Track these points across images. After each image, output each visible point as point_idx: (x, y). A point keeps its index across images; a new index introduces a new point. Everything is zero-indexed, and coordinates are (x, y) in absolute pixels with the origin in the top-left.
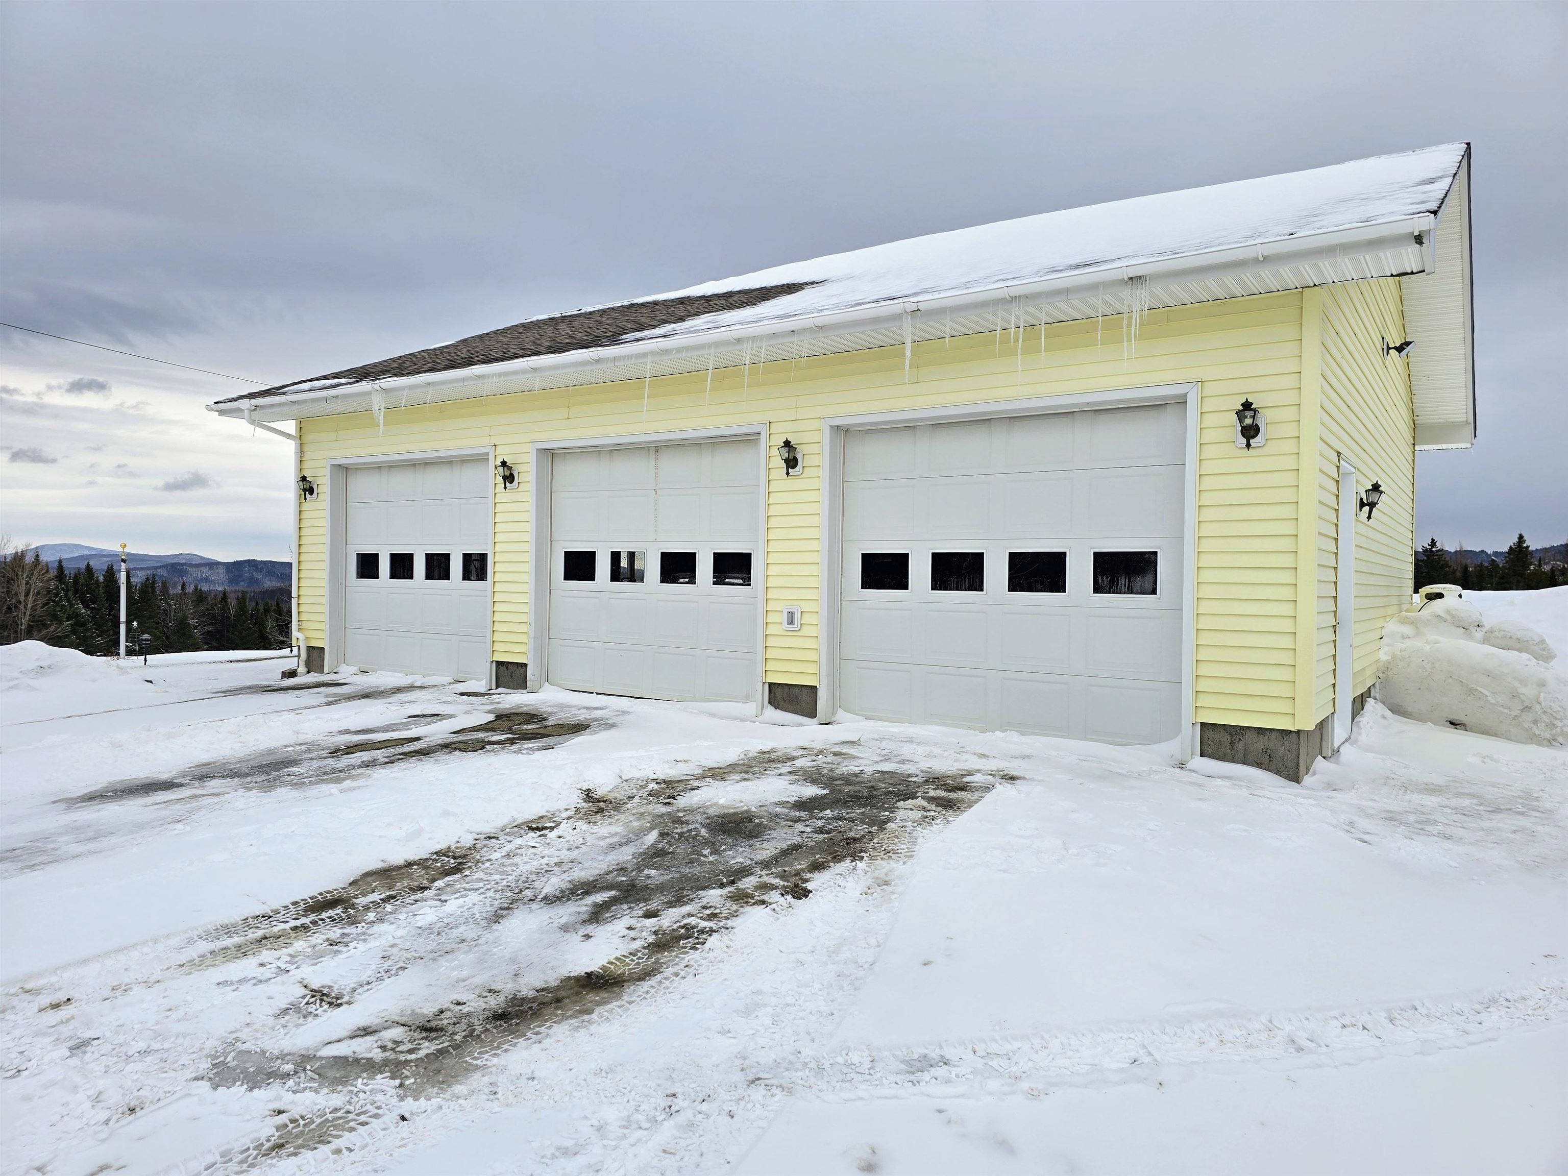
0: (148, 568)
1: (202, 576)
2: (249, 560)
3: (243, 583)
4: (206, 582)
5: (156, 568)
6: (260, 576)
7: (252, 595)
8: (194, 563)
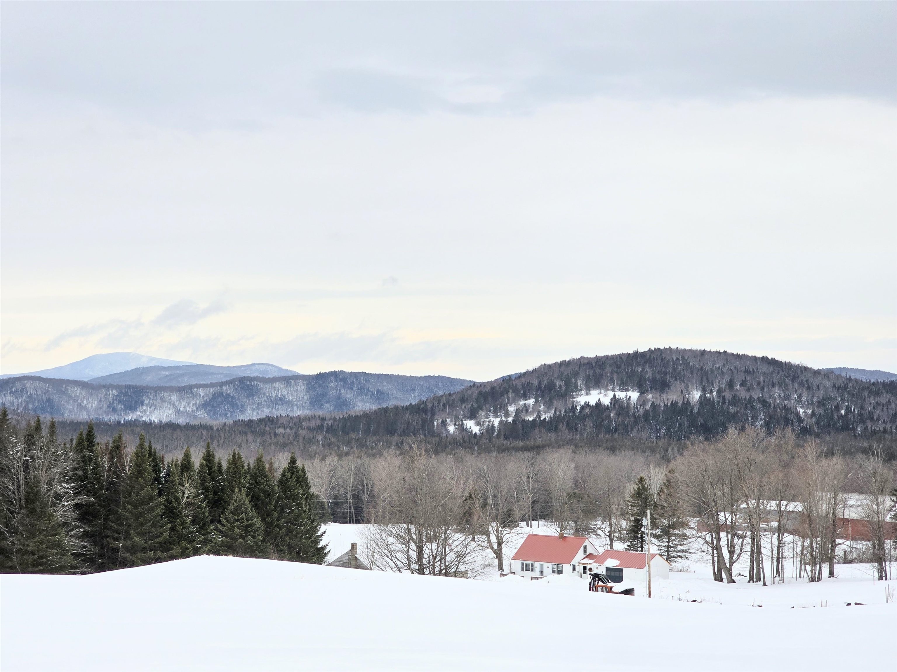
1: (277, 395)
3: (328, 405)
4: (282, 404)
6: (350, 396)
8: (268, 376)
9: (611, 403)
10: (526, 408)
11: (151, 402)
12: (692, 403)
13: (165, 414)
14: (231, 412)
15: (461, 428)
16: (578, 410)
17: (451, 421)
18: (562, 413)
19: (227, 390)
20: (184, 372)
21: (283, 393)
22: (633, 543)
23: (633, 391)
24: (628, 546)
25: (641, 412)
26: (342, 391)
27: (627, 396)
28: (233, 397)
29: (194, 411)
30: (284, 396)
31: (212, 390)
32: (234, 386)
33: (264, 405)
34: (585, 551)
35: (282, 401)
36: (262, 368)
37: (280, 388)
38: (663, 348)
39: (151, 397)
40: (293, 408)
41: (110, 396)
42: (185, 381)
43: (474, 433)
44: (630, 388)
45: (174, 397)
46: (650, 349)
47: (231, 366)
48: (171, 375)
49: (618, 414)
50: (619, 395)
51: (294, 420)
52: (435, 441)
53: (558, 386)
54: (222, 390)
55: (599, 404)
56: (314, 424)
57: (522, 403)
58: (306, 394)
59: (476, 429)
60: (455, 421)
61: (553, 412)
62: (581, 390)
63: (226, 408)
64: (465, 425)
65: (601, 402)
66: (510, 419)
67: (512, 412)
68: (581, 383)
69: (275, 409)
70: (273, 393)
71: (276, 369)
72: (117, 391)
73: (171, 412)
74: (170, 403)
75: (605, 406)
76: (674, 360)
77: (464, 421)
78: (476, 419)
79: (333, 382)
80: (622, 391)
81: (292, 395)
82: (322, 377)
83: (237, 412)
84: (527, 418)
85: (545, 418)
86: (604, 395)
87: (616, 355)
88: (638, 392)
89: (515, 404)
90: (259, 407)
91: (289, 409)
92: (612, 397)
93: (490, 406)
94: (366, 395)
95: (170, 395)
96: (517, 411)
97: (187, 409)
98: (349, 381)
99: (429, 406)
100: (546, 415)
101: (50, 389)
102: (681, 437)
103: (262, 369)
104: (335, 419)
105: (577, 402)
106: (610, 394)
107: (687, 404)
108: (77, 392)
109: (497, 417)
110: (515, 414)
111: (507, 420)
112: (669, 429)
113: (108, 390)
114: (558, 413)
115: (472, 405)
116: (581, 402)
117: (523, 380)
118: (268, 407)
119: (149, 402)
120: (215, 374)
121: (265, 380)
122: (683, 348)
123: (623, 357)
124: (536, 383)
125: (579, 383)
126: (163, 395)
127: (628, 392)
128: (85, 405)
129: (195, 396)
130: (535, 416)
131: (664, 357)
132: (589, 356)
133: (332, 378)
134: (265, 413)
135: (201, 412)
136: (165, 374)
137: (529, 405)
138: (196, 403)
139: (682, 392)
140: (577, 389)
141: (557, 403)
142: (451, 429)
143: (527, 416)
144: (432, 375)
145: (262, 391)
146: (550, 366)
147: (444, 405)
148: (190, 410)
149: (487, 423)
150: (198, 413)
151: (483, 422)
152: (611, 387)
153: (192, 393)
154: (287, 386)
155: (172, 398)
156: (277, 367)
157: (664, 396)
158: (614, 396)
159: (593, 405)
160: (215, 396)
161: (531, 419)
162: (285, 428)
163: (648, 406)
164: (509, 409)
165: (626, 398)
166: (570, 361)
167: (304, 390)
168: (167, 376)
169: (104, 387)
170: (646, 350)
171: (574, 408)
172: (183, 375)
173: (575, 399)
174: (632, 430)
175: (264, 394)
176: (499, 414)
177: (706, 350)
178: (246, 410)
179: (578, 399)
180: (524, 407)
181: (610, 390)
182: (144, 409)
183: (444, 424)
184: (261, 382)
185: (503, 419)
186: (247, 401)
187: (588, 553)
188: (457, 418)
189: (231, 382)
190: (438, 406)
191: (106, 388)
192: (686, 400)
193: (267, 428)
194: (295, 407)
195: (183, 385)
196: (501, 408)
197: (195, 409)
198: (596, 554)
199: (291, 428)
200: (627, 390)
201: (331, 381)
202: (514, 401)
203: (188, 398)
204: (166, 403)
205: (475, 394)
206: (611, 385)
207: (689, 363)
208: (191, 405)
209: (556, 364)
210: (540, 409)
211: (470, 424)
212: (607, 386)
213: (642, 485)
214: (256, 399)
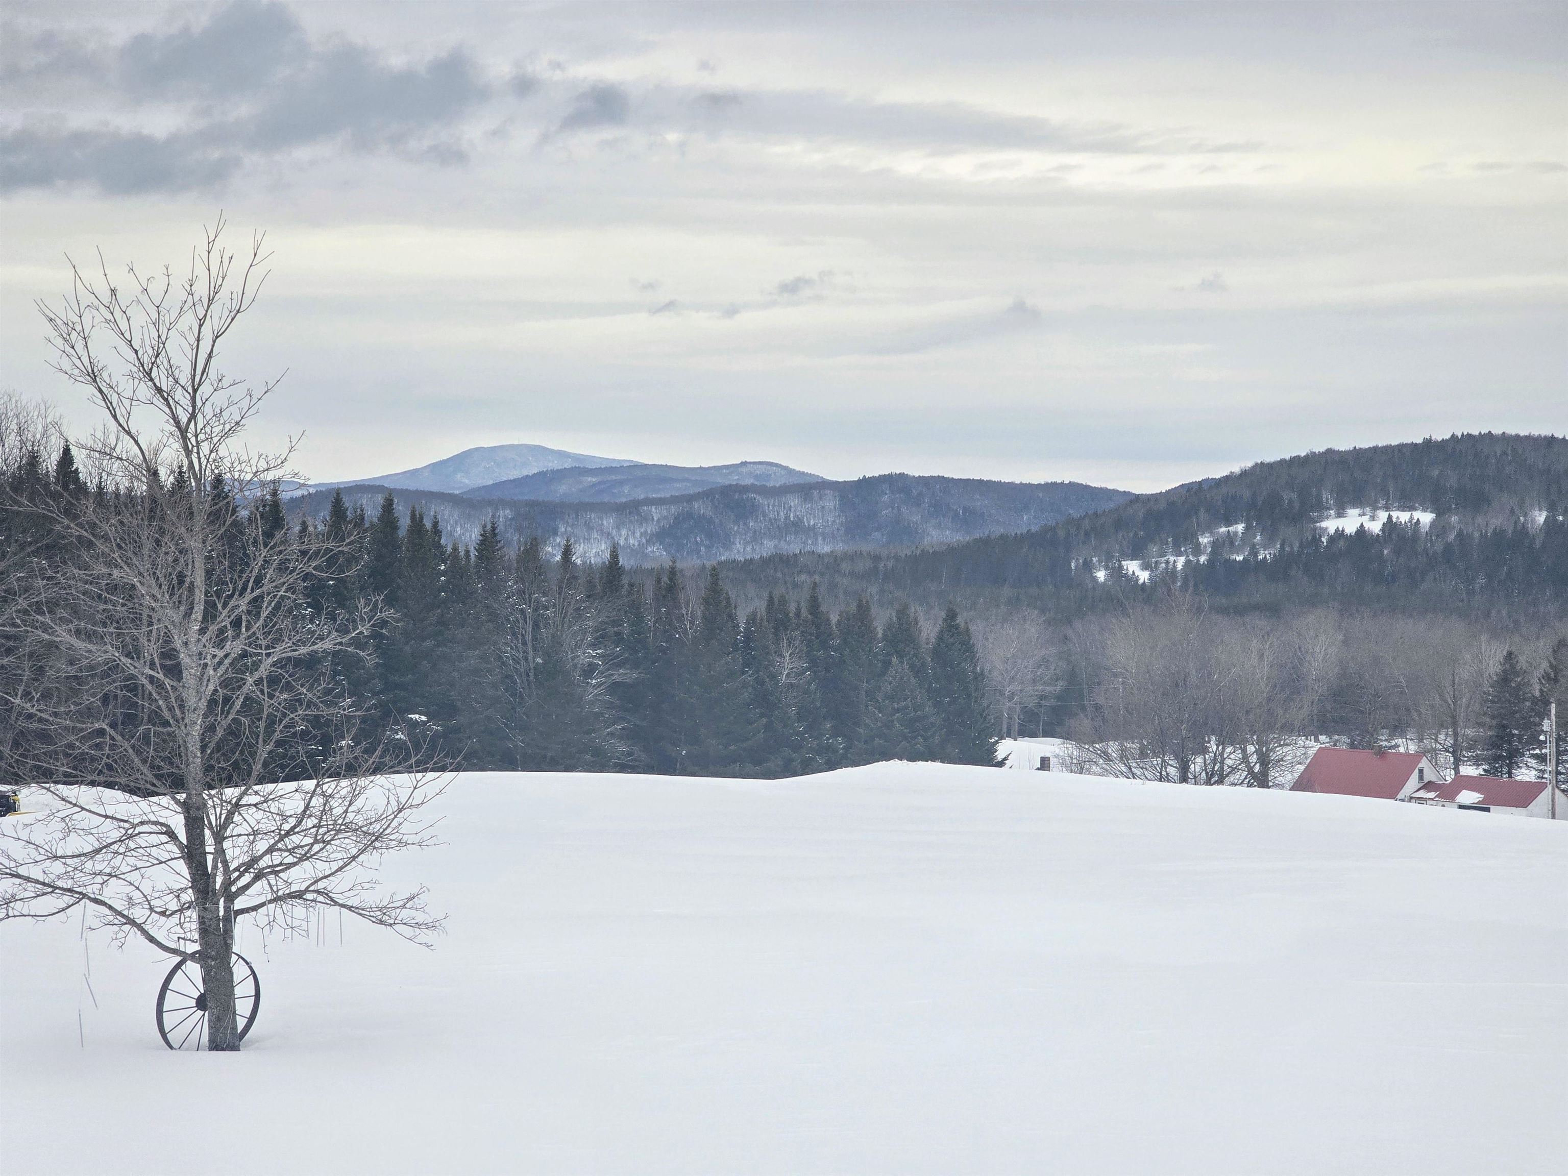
0: (674, 500)
1: (787, 517)
2: (890, 476)
3: (877, 535)
4: (796, 533)
5: (690, 499)
6: (916, 518)
7: (890, 564)
8: (771, 484)
9: (1383, 530)
10: (1230, 538)
11: (569, 529)
12: (1532, 531)
13: (594, 551)
14: (707, 547)
15: (1117, 573)
16: (1323, 543)
17: (1100, 561)
18: (1296, 549)
19: (699, 508)
20: (623, 477)
21: (798, 513)
22: (1494, 766)
23: (1424, 510)
24: (1484, 770)
25: (1439, 547)
26: (904, 510)
27: (1412, 518)
28: (710, 521)
29: (643, 544)
30: (799, 519)
31: (673, 509)
32: (712, 501)
33: (765, 534)
34: (1421, 778)
35: (796, 527)
36: (760, 470)
37: (793, 504)
38: (1477, 434)
39: (570, 521)
40: (816, 540)
41: (501, 519)
42: (627, 493)
43: (1141, 582)
44: (1417, 505)
45: (609, 522)
46: (1453, 435)
47: (703, 466)
48: (600, 483)
49: (1397, 552)
50: (1398, 518)
51: (826, 561)
52: (1074, 596)
53: (1286, 502)
54: (691, 508)
55: (1361, 531)
56: (862, 566)
57: (1223, 530)
58: (839, 516)
59: (1144, 576)
60: (1107, 562)
61: (1279, 546)
62: (1329, 509)
63: (699, 539)
64: (1125, 567)
65: (1366, 529)
66: (1203, 559)
67: (1205, 547)
68: (1327, 497)
69: (785, 540)
70: (782, 514)
71: (783, 472)
72: (511, 511)
73: (603, 547)
74: (602, 533)
75: (1373, 536)
76: (1498, 455)
77: (1123, 562)
78: (1143, 558)
79: (886, 494)
80: (1403, 511)
81: (814, 517)
82: (867, 485)
83: (717, 548)
84: (1234, 557)
85: (1265, 556)
86: (1371, 516)
87: (1391, 445)
88: (1431, 512)
89: (1211, 533)
90: (756, 537)
91: (810, 542)
92: (1385, 520)
93: (1168, 537)
94: (944, 516)
95: (602, 519)
96: (1215, 544)
97: (631, 541)
98: (915, 492)
99: (1061, 534)
100: (1267, 552)
101: (400, 508)
102: (1513, 590)
103: (758, 472)
104: (897, 558)
105: (1321, 528)
106: (1383, 516)
107: (1522, 533)
108: (445, 512)
109: (1180, 554)
110: (1210, 549)
111: (1198, 561)
112: (1489, 577)
113: (497, 509)
114: (1288, 549)
115: (1136, 534)
116: (1329, 530)
117: (1224, 490)
118: (772, 538)
119: (566, 529)
120: (677, 481)
121: (765, 491)
122: (1513, 434)
123: (1405, 450)
124: (1247, 494)
125: (1324, 496)
126: (590, 518)
127: (1414, 513)
128: (460, 535)
129: (645, 519)
130: (1247, 553)
131: (1479, 450)
132: (1342, 449)
133: (885, 486)
134: (768, 547)
135: (656, 548)
136: (590, 482)
137: (1236, 533)
138: (646, 531)
139: (1512, 511)
140: (1321, 508)
141: (1287, 531)
142: (1101, 575)
143: (1233, 554)
144: (1059, 481)
145: (761, 509)
146: (1271, 466)
147: (1087, 534)
148: (636, 544)
149: (1163, 565)
150: (650, 549)
151: (1156, 562)
152: (1382, 502)
153: (639, 514)
154: (805, 500)
155: (605, 522)
156: (786, 468)
157: (1480, 520)
158: (1390, 517)
159: (1351, 535)
160: (678, 520)
161: (1240, 558)
162: (810, 573)
163: (1451, 537)
164: (1200, 540)
165: (1410, 521)
166: (1307, 457)
167: (835, 508)
168: (594, 485)
169: (490, 503)
170: (1447, 436)
171: (1316, 540)
172: (622, 483)
173: (1318, 524)
174: (1423, 579)
175: (764, 515)
176: (1182, 549)
177: (1556, 436)
178: (734, 543)
179: (1324, 524)
180: (1227, 537)
181: (1380, 508)
182: (558, 541)
183: (1088, 567)
184: (759, 494)
185: (1191, 558)
186: (736, 528)
187: (1426, 781)
188: (1109, 557)
189: (708, 495)
190: (1076, 535)
191: (495, 506)
192: (1519, 527)
193: (779, 574)
194: (820, 539)
195: (624, 500)
196: (1186, 539)
197: (644, 541)
198: (1441, 782)
199: (822, 574)
200: (1412, 508)
201: (882, 491)
202: (1209, 528)
203: (631, 522)
204: (595, 531)
205: (1141, 515)
206: (1383, 500)
207: (1526, 460)
208: (638, 535)
209: (1282, 462)
210: (1255, 541)
211: (1132, 567)
212: (1376, 501)
213: (1511, 664)
214: (751, 524)
